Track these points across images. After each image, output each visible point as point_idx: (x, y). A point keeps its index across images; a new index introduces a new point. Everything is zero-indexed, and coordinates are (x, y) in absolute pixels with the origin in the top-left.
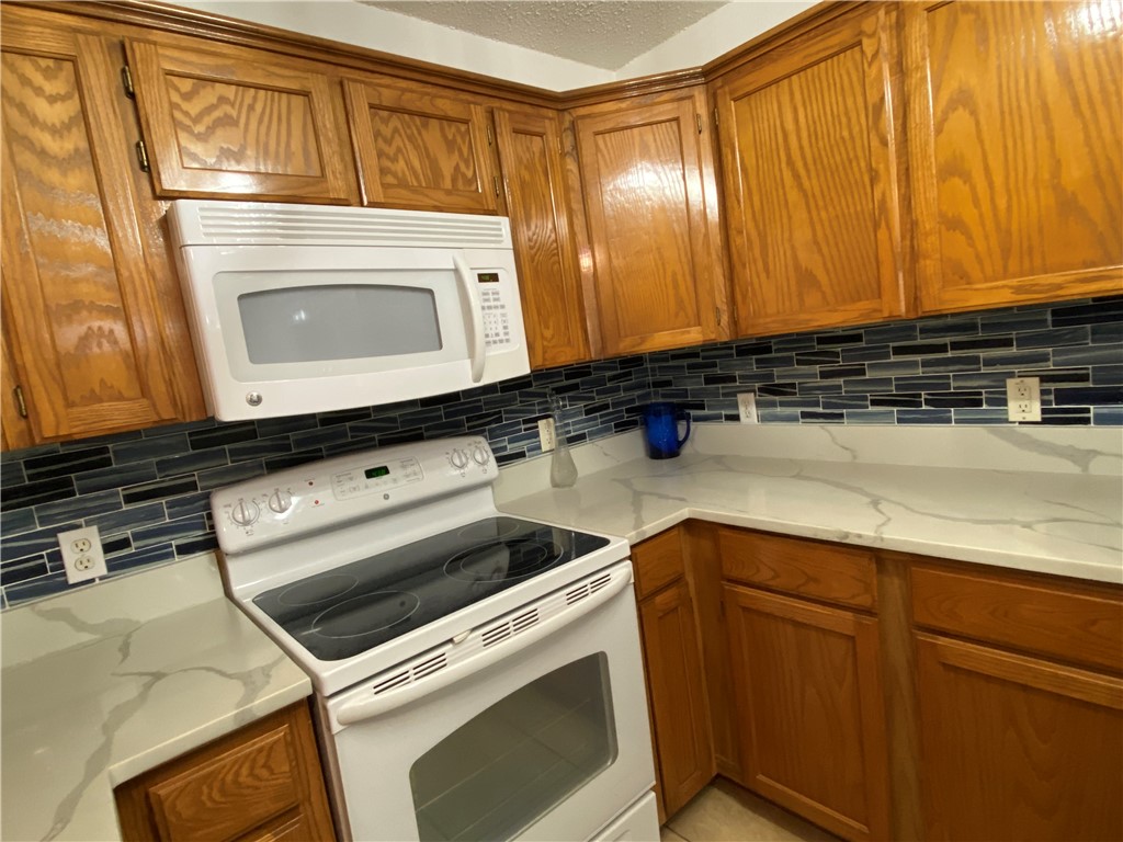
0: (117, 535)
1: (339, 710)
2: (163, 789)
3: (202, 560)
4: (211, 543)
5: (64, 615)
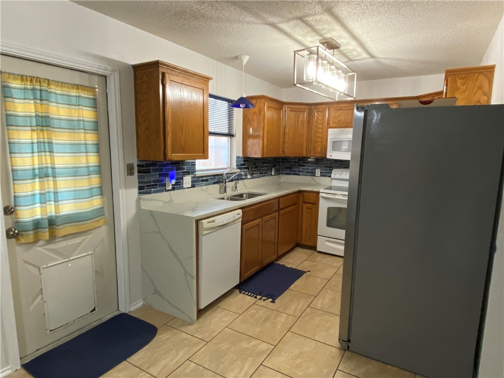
0: (323, 171)
1: (321, 194)
2: (305, 193)
3: (330, 178)
4: (330, 176)
5: (313, 179)
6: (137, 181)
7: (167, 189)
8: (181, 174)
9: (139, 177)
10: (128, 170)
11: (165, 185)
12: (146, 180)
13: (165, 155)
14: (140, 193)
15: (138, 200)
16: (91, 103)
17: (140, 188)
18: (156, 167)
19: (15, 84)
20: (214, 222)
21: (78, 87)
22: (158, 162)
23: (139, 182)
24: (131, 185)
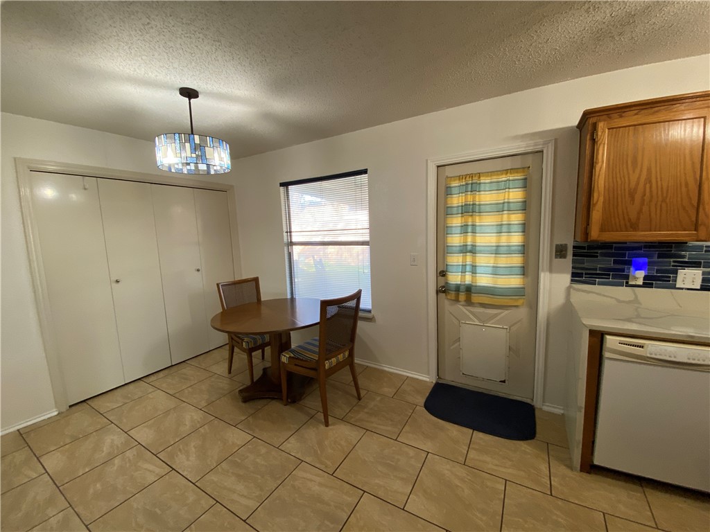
6: (571, 265)
7: (630, 283)
8: (672, 264)
9: (574, 262)
10: (556, 252)
11: (627, 277)
12: (585, 265)
13: (591, 234)
14: (572, 280)
15: (570, 290)
16: (520, 183)
17: (574, 275)
18: (610, 251)
19: (455, 184)
20: (643, 347)
21: (507, 171)
22: (615, 243)
23: (573, 268)
24: (561, 271)
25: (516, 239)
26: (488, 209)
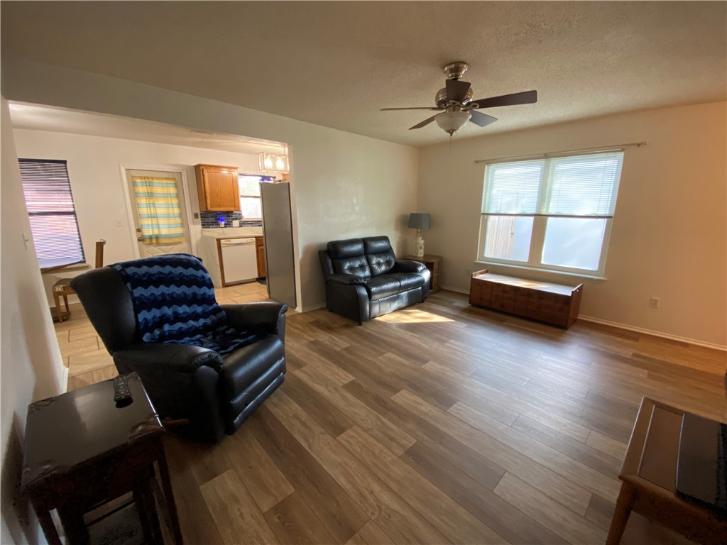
7: (220, 227)
8: (230, 219)
9: (202, 220)
10: (195, 216)
11: (219, 224)
12: (206, 221)
13: (207, 208)
14: (202, 227)
15: (202, 231)
16: (174, 185)
17: (203, 225)
19: (138, 180)
21: (166, 179)
22: (215, 212)
23: (202, 222)
24: (197, 224)
25: (176, 211)
26: (160, 195)
